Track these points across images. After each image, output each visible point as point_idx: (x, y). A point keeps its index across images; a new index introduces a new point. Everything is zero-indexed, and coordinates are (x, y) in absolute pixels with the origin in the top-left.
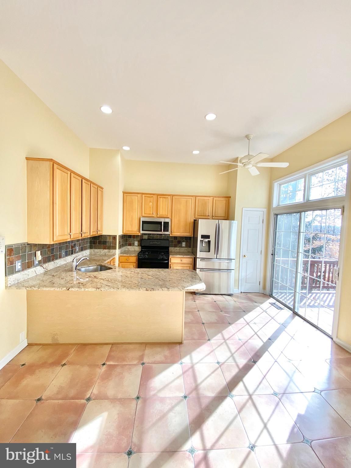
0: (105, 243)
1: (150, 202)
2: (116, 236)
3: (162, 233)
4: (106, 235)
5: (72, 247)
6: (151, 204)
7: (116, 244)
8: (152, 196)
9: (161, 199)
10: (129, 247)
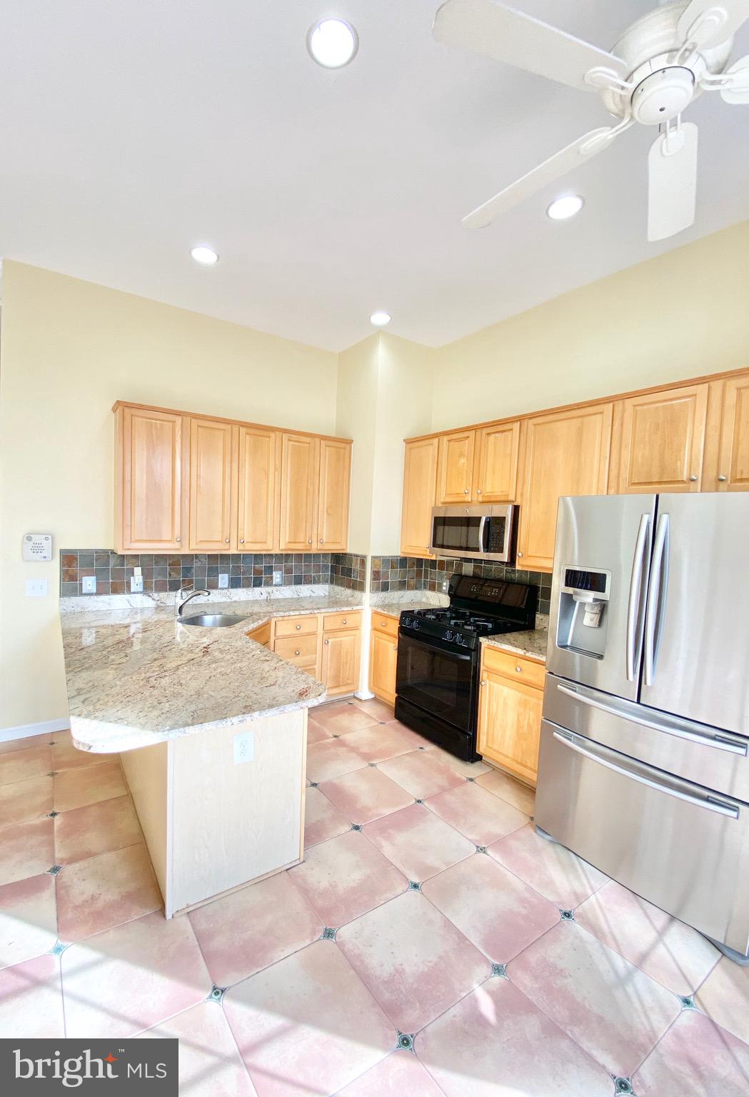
0: (348, 572)
1: (461, 455)
2: (365, 557)
3: (482, 555)
4: (351, 555)
5: (257, 572)
6: (463, 461)
7: (364, 577)
8: (466, 434)
9: (492, 437)
10: (429, 593)
